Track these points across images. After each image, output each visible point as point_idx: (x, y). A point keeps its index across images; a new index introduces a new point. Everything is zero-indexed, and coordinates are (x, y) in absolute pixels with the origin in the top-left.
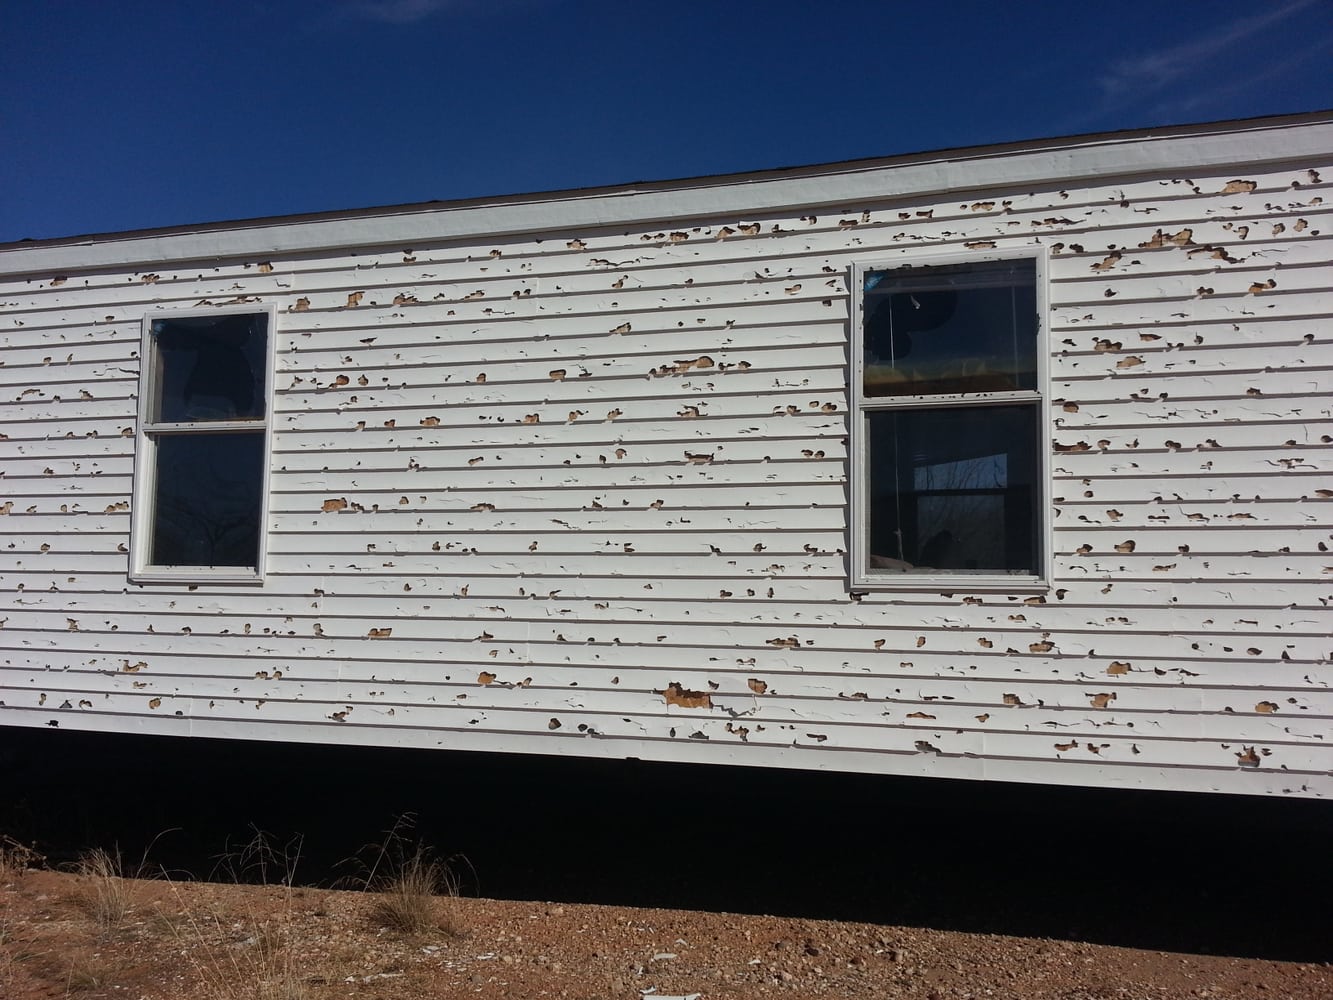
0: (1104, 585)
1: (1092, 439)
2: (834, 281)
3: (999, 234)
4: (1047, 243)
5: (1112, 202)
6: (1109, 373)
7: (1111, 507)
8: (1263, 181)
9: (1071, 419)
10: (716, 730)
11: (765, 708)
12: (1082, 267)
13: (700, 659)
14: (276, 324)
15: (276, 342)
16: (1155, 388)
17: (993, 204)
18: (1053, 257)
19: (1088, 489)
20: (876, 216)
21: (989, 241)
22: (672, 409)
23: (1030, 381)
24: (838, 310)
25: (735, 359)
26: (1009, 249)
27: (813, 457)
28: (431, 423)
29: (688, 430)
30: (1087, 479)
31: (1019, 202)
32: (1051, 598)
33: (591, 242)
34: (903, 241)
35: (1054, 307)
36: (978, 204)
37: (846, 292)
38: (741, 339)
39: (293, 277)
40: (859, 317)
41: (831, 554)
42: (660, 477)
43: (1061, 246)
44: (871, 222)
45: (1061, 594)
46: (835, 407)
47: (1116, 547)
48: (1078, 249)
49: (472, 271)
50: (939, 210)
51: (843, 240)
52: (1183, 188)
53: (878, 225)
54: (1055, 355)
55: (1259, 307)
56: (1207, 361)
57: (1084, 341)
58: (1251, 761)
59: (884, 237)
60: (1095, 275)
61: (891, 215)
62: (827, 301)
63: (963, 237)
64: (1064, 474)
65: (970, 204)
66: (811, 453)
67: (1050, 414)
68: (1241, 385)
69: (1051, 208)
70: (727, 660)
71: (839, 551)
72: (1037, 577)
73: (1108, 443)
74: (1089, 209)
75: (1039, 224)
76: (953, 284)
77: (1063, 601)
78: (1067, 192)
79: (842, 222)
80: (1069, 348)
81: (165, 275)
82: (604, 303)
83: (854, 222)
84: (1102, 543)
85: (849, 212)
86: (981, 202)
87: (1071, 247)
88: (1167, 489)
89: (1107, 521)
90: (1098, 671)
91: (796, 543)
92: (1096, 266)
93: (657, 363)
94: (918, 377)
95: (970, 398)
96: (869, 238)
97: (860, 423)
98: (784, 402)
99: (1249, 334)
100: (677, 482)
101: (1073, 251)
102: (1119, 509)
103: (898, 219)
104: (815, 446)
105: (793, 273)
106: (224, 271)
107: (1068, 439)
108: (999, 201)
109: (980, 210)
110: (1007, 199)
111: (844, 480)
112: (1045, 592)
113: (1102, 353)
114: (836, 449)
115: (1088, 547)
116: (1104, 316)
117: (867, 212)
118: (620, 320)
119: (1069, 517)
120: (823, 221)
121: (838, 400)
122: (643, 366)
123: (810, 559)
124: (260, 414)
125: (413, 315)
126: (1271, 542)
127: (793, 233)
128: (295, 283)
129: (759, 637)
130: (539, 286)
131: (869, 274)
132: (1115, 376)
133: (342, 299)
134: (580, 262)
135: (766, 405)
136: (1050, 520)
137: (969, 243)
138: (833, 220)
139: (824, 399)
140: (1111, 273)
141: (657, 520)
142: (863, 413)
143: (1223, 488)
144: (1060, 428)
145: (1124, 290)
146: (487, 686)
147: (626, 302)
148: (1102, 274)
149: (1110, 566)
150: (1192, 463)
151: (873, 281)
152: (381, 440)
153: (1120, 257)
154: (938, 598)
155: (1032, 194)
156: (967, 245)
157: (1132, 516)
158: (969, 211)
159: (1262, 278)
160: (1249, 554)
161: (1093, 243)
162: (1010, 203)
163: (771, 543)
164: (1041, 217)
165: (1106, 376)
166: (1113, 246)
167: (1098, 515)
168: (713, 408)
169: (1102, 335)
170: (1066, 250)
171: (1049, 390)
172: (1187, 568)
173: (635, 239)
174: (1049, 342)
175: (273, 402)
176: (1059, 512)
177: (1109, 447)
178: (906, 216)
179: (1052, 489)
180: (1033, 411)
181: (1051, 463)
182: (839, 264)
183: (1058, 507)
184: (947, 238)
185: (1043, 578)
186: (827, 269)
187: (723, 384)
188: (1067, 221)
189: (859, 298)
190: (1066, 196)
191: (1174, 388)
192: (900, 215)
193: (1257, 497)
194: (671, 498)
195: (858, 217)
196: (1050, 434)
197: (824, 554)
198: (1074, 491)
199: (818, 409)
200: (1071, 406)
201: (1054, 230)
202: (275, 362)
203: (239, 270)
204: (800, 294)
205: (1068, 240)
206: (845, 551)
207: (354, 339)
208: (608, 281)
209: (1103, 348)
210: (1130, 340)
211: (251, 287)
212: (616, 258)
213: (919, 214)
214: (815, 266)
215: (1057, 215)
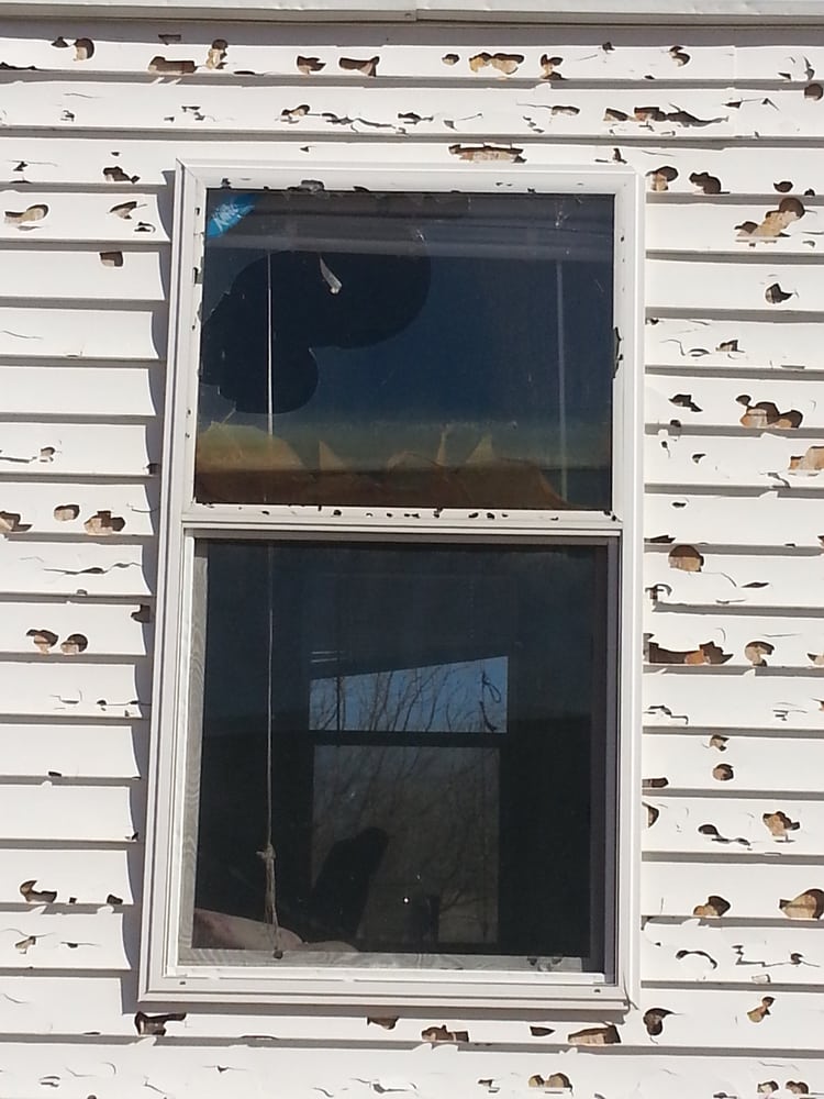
0: (755, 1000)
1: (734, 637)
2: (132, 205)
3: (530, 132)
4: (642, 162)
5: (785, 83)
6: (772, 482)
7: (774, 806)
9: (687, 586)
12: (715, 227)
17: (520, 59)
18: (653, 199)
19: (723, 757)
20: (240, 56)
21: (509, 147)
23: (595, 488)
24: (139, 277)
26: (553, 169)
27: (56, 649)
30: (719, 736)
31: (579, 60)
32: (633, 1031)
34: (304, 124)
35: (654, 316)
36: (485, 56)
37: (160, 235)
40: (190, 300)
41: (91, 909)
43: (670, 173)
44: (228, 70)
45: (655, 1020)
46: (120, 523)
47: (783, 904)
48: (709, 183)
50: (395, 59)
51: (162, 103)
53: (246, 78)
54: (653, 429)
57: (719, 403)
59: (260, 108)
60: (744, 248)
61: (279, 58)
62: (113, 253)
63: (448, 131)
64: (667, 721)
65: (466, 52)
66: (51, 638)
67: (640, 570)
69: (650, 83)
71: (112, 900)
72: (600, 977)
73: (769, 649)
74: (735, 94)
75: (623, 117)
76: (421, 241)
77: (661, 1040)
78: (685, 50)
79: (159, 62)
80: (685, 416)
83: (188, 66)
84: (754, 892)
85: (177, 39)
86: (492, 50)
87: (694, 178)
89: (764, 840)
92: (749, 227)
94: (329, 461)
95: (455, 521)
96: (226, 107)
97: (184, 574)
101: (697, 189)
102: (791, 810)
103: (296, 71)
104: (64, 622)
105: (25, 175)
107: (680, 635)
108: (532, 54)
109: (490, 71)
110: (552, 51)
111: (136, 712)
112: (618, 1016)
113: (757, 433)
114: (117, 632)
115: (719, 904)
116: (765, 346)
117: (220, 44)
119: (679, 827)
120: (111, 54)
121: (130, 504)
123: (35, 920)
127: (33, 74)
131: (219, 196)
132: (785, 491)
136: (635, 834)
137: (463, 146)
138: (136, 55)
139: (93, 499)
140: (782, 246)
142: (190, 542)
144: (662, 607)
145: (808, 289)
148: (761, 248)
149: (770, 951)
151: (228, 215)
153: (801, 213)
154: (359, 1028)
155: (608, 47)
156: (457, 150)
158: (462, 70)
161: (744, 173)
162: (557, 61)
164: (627, 101)
165: (764, 490)
166: (785, 186)
167: (743, 823)
169: (760, 391)
170: (681, 185)
171: (639, 515)
174: (638, 397)
176: (654, 813)
177: (772, 660)
178: (315, 64)
179: (639, 756)
180: (599, 559)
181: (639, 692)
182: (146, 163)
183: (654, 801)
184: (411, 129)
185: (614, 981)
186: (116, 172)
188: (685, 118)
189: (192, 253)
190: (685, 58)
192: (301, 60)
195: (198, 53)
196: (638, 621)
197: (73, 906)
198: (690, 763)
199: (76, 526)
200: (687, 554)
201: (657, 134)
204: (44, 229)
205: (688, 162)
206: (128, 900)
209: (760, 421)
210: (820, 407)
213: (345, 63)
214: (86, 163)
215: (665, 100)
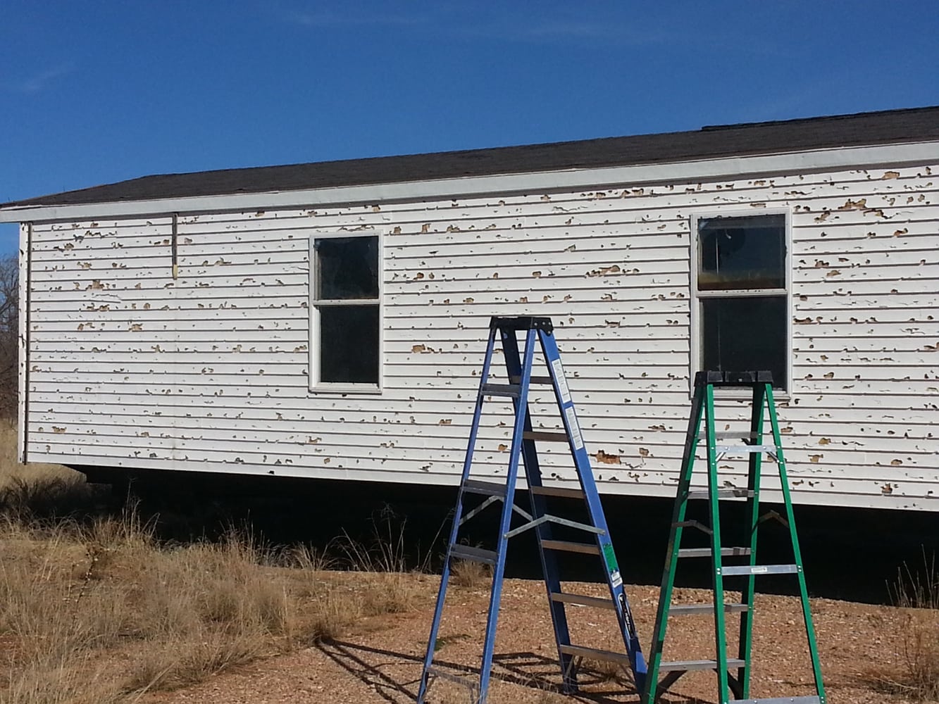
0: (819, 396)
1: (813, 316)
2: (683, 223)
3: (767, 199)
4: (792, 205)
5: (825, 182)
6: (822, 279)
7: (823, 354)
8: (904, 172)
9: (804, 305)
10: (624, 476)
11: (649, 464)
12: (809, 220)
13: (614, 437)
14: (383, 242)
15: (383, 253)
16: (846, 288)
17: (765, 181)
18: (794, 213)
19: (811, 344)
20: (704, 187)
21: (762, 203)
22: (598, 295)
23: (782, 284)
24: (685, 240)
25: (631, 267)
26: (772, 208)
27: (672, 324)
28: (469, 301)
29: (606, 308)
30: (811, 338)
31: (779, 181)
32: (792, 404)
33: (554, 197)
34: (719, 201)
35: (795, 242)
36: (757, 182)
37: (688, 230)
38: (635, 256)
39: (391, 214)
40: (695, 244)
41: (682, 379)
42: (592, 334)
43: (799, 207)
44: (702, 190)
45: (796, 401)
46: (683, 296)
47: (825, 376)
48: (807, 208)
49: (489, 212)
50: (737, 184)
51: (688, 200)
52: (862, 175)
53: (705, 192)
54: (795, 269)
55: (899, 243)
56: (873, 274)
57: (810, 262)
58: (888, 491)
59: (708, 199)
60: (816, 224)
61: (712, 186)
62: (679, 235)
63: (749, 201)
64: (799, 336)
65: (753, 181)
66: (671, 322)
67: (792, 303)
68: (888, 287)
69: (794, 185)
70: (628, 438)
71: (686, 377)
72: (785, 392)
73: (821, 318)
74: (814, 186)
75: (788, 194)
76: (746, 226)
77: (798, 405)
78: (803, 176)
79: (687, 189)
80: (802, 265)
81: (320, 211)
82: (561, 233)
83: (693, 190)
84: (818, 373)
85: (691, 184)
86: (759, 180)
87: (804, 208)
88: (850, 344)
89: (821, 362)
90: (814, 443)
91: (663, 373)
92: (818, 219)
93: (590, 269)
94: (726, 280)
95: (752, 292)
96: (702, 199)
97: (697, 304)
98: (657, 292)
99: (894, 258)
100: (601, 337)
101: (805, 210)
102: (826, 354)
103: (716, 189)
104: (673, 318)
105: (661, 219)
106: (354, 210)
107: (802, 316)
108: (768, 180)
109: (758, 185)
110: (772, 179)
111: (688, 337)
112: (789, 400)
113: (819, 268)
114: (683, 320)
115: (810, 376)
116: (821, 247)
117: (700, 184)
118: (571, 243)
119: (802, 359)
120: (677, 189)
121: (685, 291)
122: (582, 270)
123: (671, 381)
124: (376, 296)
125: (458, 238)
126: (900, 374)
127: (661, 195)
128: (393, 218)
129: (645, 425)
130: (526, 222)
131: (700, 220)
132: (826, 281)
133: (419, 228)
134: (548, 209)
135: (647, 294)
136: (791, 360)
137: (753, 204)
138: (682, 188)
139: (678, 291)
140: (824, 223)
141: (590, 359)
142: (698, 299)
143: (879, 344)
144: (798, 310)
145: (831, 234)
146: (504, 452)
147: (574, 232)
148: (820, 224)
149: (822, 387)
150: (862, 330)
151: (703, 224)
152: (442, 311)
153: (829, 214)
154: (736, 403)
155: (785, 177)
156: (751, 205)
157: (833, 359)
158: (752, 186)
159: (901, 227)
160: (890, 380)
161: (816, 206)
162: (773, 181)
163: (651, 373)
164: (790, 190)
165: (819, 282)
166: (825, 208)
167: (816, 359)
168: (620, 295)
169: (820, 258)
170: (800, 210)
171: (792, 289)
172: (860, 387)
173: (577, 195)
174: (792, 261)
175: (383, 288)
176: (797, 356)
177: (822, 321)
178: (720, 187)
179: (792, 344)
180: (783, 299)
181: (792, 329)
182: (685, 213)
183: (796, 353)
184: (742, 201)
185: (787, 393)
186: (679, 216)
187: (625, 281)
188: (802, 193)
189: (695, 234)
190: (802, 178)
191: (856, 288)
192: (717, 186)
193: (895, 349)
194: (598, 347)
195: (695, 187)
196: (792, 313)
197: (678, 379)
198: (804, 345)
199: (674, 297)
200: (804, 297)
201: (795, 198)
202: (383, 265)
203: (362, 209)
204: (665, 231)
205: (803, 204)
206: (688, 377)
207: (425, 252)
208: (562, 220)
209: (820, 265)
210: (833, 261)
211: (368, 219)
212: (567, 206)
213: (727, 186)
214: (673, 214)
215: (797, 189)
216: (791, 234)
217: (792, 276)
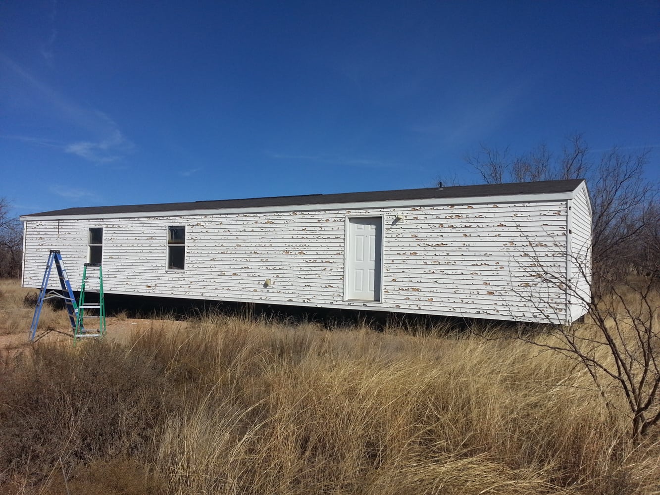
0: (190, 271)
1: (190, 251)
4: (187, 224)
5: (194, 218)
6: (192, 242)
7: (191, 261)
8: (208, 216)
16: (197, 244)
18: (187, 226)
21: (182, 223)
22: (148, 245)
23: (184, 243)
24: (166, 231)
25: (155, 238)
26: (184, 224)
29: (149, 248)
30: (189, 257)
31: (184, 217)
34: (173, 222)
35: (187, 233)
40: (168, 232)
44: (170, 219)
45: (186, 272)
50: (177, 218)
52: (200, 217)
55: (206, 234)
56: (202, 241)
57: (190, 238)
64: (187, 256)
67: (186, 248)
68: (204, 245)
69: (188, 219)
72: (183, 270)
73: (192, 252)
74: (191, 219)
75: (186, 221)
78: (189, 216)
80: (188, 238)
83: (168, 219)
84: (191, 266)
85: (167, 217)
87: (189, 224)
88: (197, 258)
90: (189, 283)
92: (191, 227)
93: (147, 238)
95: (179, 245)
98: (160, 244)
99: (206, 238)
104: (163, 251)
105: (161, 226)
109: (181, 218)
111: (166, 256)
112: (184, 272)
115: (189, 266)
116: (193, 234)
117: (169, 217)
120: (165, 218)
122: (145, 238)
127: (162, 220)
131: (169, 226)
135: (158, 245)
137: (179, 223)
139: (164, 244)
140: (193, 228)
142: (168, 247)
143: (202, 259)
144: (187, 250)
145: (194, 231)
149: (191, 269)
150: (199, 255)
151: (170, 228)
155: (186, 216)
157: (194, 262)
159: (207, 230)
161: (191, 224)
166: (193, 225)
167: (189, 262)
168: (153, 245)
169: (192, 237)
171: (186, 244)
172: (198, 269)
174: (186, 238)
179: (186, 258)
180: (184, 247)
181: (186, 254)
182: (167, 225)
183: (186, 261)
186: (165, 225)
187: (154, 241)
188: (189, 221)
189: (168, 230)
191: (199, 245)
192: (173, 218)
199: (163, 246)
200: (188, 247)
209: (192, 239)
210: (194, 238)
213: (175, 218)
214: (163, 225)
216: (186, 231)
217: (186, 241)
